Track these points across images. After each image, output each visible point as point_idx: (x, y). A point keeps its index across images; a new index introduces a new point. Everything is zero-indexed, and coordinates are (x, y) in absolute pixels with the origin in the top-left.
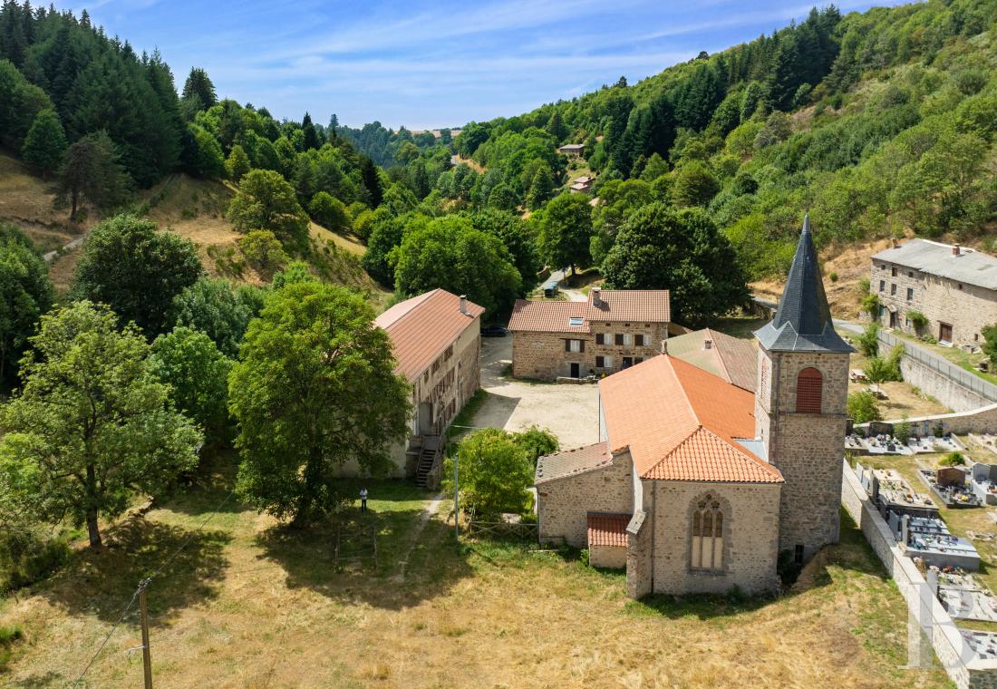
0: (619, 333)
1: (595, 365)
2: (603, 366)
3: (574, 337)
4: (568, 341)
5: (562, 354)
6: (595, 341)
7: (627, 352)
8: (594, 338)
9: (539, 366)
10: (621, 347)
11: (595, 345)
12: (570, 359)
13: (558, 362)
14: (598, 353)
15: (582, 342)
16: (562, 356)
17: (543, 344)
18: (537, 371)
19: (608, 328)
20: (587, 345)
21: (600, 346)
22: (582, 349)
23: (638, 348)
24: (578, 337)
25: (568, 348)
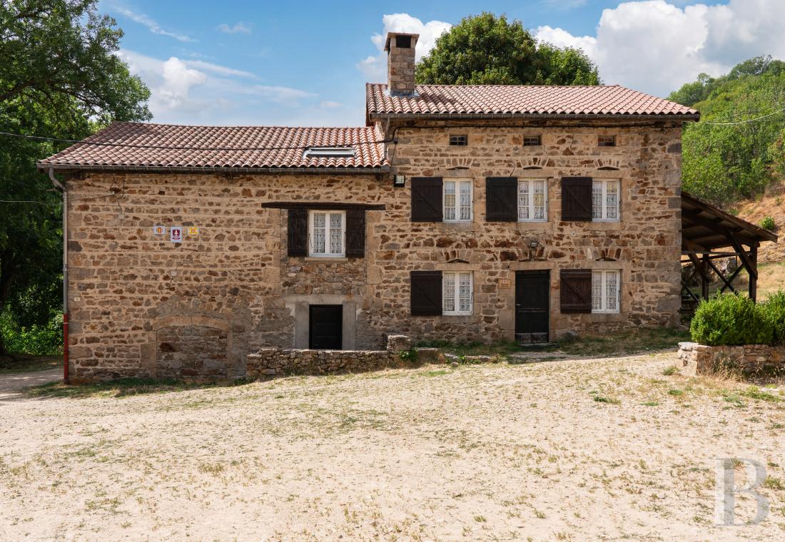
0: (501, 171)
1: (406, 308)
2: (438, 312)
3: (324, 193)
4: (297, 215)
5: (273, 269)
6: (407, 210)
7: (534, 250)
8: (403, 198)
9: (177, 323)
10: (508, 232)
11: (408, 226)
12: (307, 290)
13: (258, 304)
14: (417, 259)
15: (356, 216)
16: (272, 276)
17: (193, 231)
18: (167, 347)
19: (458, 151)
20: (375, 225)
21: (426, 231)
22: (356, 244)
23: (573, 231)
24: (340, 194)
25: (297, 244)
